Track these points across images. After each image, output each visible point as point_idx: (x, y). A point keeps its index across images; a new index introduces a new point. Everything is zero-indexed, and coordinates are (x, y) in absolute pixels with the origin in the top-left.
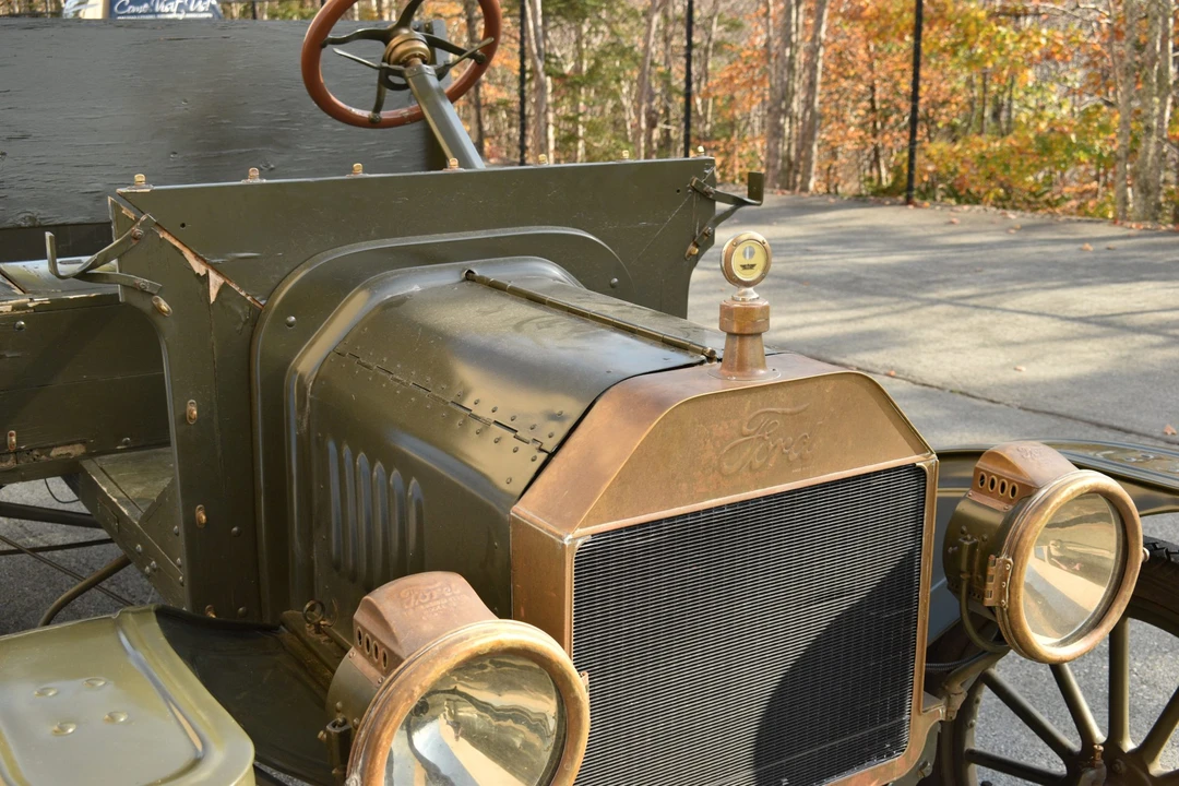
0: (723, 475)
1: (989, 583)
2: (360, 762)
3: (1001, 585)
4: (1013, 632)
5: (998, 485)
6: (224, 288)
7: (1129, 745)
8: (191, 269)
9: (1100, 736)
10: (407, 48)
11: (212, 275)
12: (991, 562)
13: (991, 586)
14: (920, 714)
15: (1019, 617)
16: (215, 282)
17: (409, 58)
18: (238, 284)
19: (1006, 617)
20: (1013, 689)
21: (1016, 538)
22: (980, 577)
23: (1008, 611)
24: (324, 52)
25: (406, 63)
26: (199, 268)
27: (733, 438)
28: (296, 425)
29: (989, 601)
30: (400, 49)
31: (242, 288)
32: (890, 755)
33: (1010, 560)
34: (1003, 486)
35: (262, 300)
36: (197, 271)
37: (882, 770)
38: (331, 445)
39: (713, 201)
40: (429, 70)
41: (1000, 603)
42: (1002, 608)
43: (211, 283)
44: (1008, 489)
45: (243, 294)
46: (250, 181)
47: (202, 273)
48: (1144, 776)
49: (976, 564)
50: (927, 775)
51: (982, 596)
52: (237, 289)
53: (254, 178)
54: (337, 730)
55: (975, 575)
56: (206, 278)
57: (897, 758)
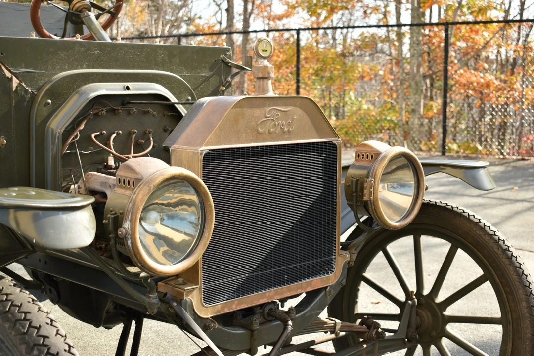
0: (259, 133)
1: (365, 190)
2: (130, 216)
3: (370, 190)
4: (376, 211)
5: (365, 156)
6: (19, 85)
7: (426, 292)
8: (5, 75)
10: (81, 4)
11: (14, 78)
12: (365, 181)
13: (366, 192)
14: (339, 256)
15: (378, 204)
16: (15, 82)
17: (82, 9)
18: (25, 84)
19: (373, 205)
21: (375, 171)
22: (361, 194)
23: (373, 202)
26: (8, 74)
27: (262, 118)
29: (366, 198)
30: (78, 5)
31: (27, 86)
32: (328, 273)
33: (373, 179)
34: (368, 156)
35: (35, 92)
36: (7, 76)
37: (325, 279)
39: (231, 67)
40: (92, 16)
41: (370, 199)
42: (371, 201)
43: (14, 82)
44: (370, 157)
45: (27, 88)
46: (32, 37)
47: (10, 77)
48: (433, 304)
49: (359, 188)
50: (344, 285)
51: (363, 196)
52: (25, 86)
54: (113, 216)
55: (358, 194)
56: (11, 79)
57: (331, 275)
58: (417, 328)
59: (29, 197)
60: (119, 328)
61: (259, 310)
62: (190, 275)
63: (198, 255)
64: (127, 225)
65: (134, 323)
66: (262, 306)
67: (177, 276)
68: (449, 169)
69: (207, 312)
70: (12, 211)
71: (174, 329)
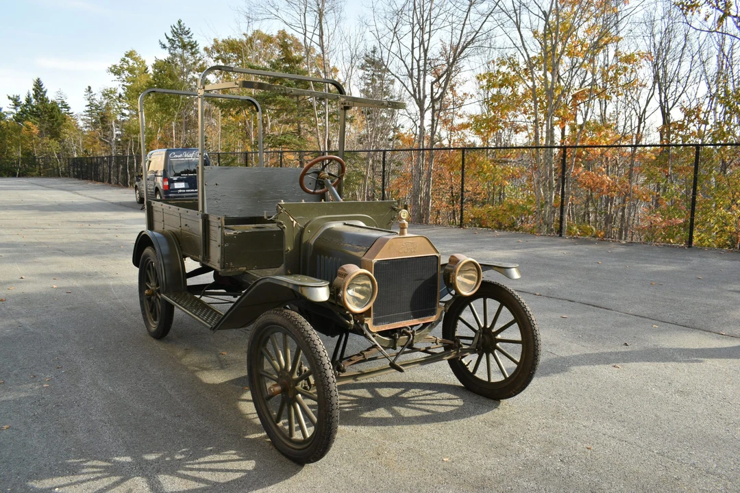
1: (450, 278)
2: (343, 289)
3: (453, 278)
4: (455, 288)
5: (453, 261)
6: (297, 225)
7: (488, 326)
8: (290, 220)
9: (482, 326)
10: (324, 175)
12: (451, 274)
14: (439, 308)
16: (295, 222)
19: (454, 285)
20: (465, 319)
21: (455, 269)
24: (305, 177)
25: (324, 179)
26: (292, 220)
28: (310, 253)
29: (451, 282)
30: (322, 176)
31: (300, 224)
33: (454, 273)
35: (303, 227)
37: (432, 318)
38: (318, 256)
40: (329, 181)
42: (453, 283)
44: (455, 262)
48: (491, 333)
49: (448, 277)
53: (303, 202)
54: (336, 288)
56: (293, 222)
57: (434, 316)
58: (483, 344)
59: (305, 281)
60: (337, 337)
61: (399, 330)
62: (367, 313)
63: (371, 304)
64: (341, 292)
65: (344, 336)
66: (400, 328)
67: (362, 313)
68: (495, 268)
69: (374, 329)
70: (300, 288)
71: (362, 337)
